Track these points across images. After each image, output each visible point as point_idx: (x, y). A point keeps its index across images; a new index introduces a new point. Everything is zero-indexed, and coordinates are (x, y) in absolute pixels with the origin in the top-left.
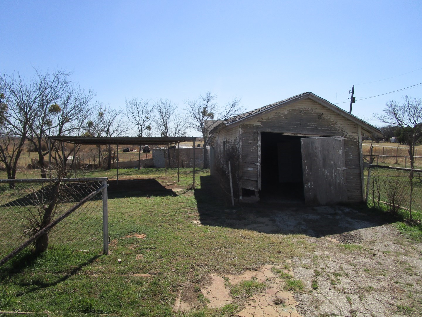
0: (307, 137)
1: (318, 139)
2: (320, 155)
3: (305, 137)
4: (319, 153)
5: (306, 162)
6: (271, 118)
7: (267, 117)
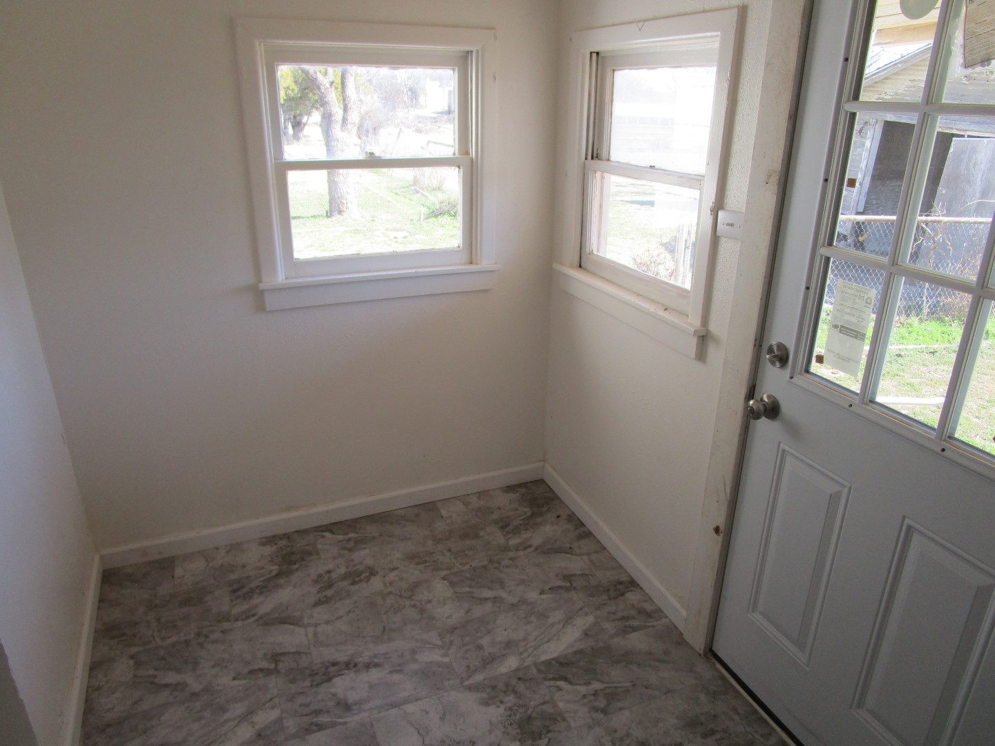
0: (969, 136)
1: (988, 143)
2: (979, 182)
3: (963, 136)
4: (980, 175)
5: (944, 192)
6: (901, 91)
7: (894, 91)
